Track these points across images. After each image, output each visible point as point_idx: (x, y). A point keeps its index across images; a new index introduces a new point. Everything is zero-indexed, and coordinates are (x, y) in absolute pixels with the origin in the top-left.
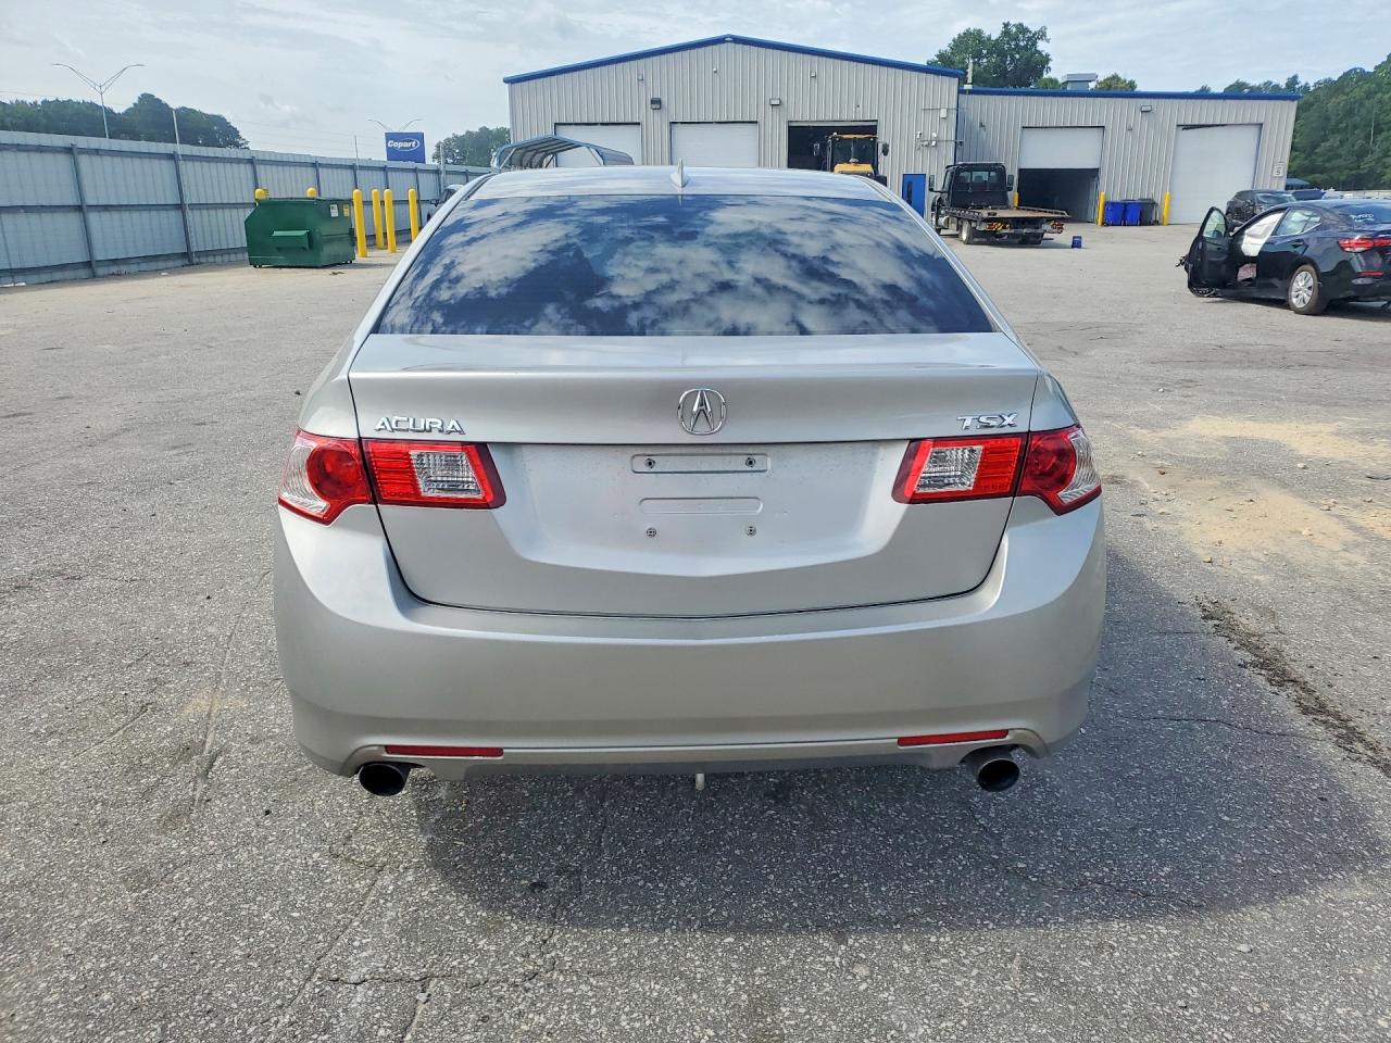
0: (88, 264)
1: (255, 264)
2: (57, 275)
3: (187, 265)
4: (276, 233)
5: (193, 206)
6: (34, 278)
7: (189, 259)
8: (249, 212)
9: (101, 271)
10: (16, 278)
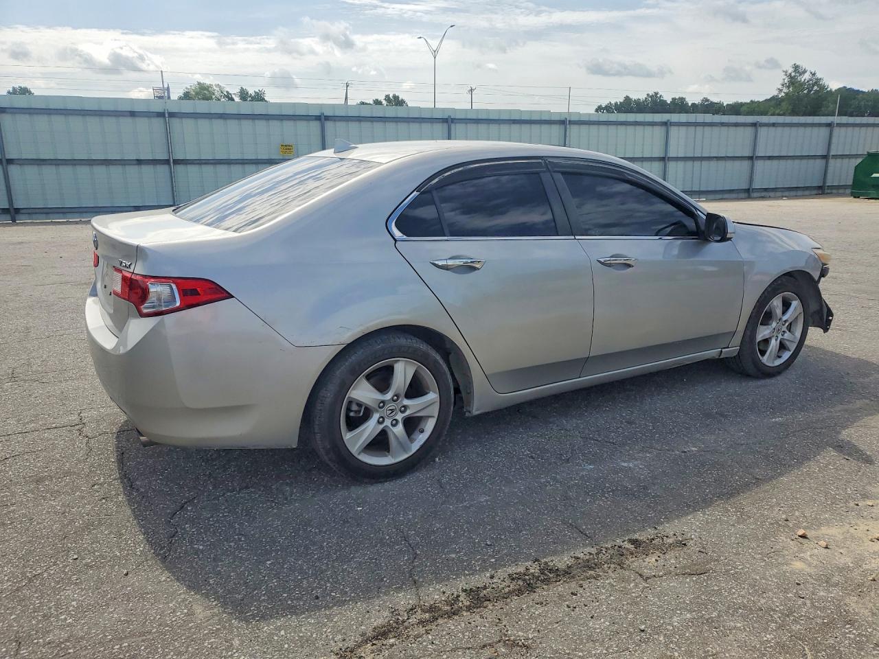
0: (747, 191)
1: (856, 196)
2: (726, 196)
3: (819, 194)
4: (875, 175)
5: (835, 157)
6: (712, 197)
7: (822, 190)
8: (859, 160)
9: (755, 195)
10: (701, 196)
